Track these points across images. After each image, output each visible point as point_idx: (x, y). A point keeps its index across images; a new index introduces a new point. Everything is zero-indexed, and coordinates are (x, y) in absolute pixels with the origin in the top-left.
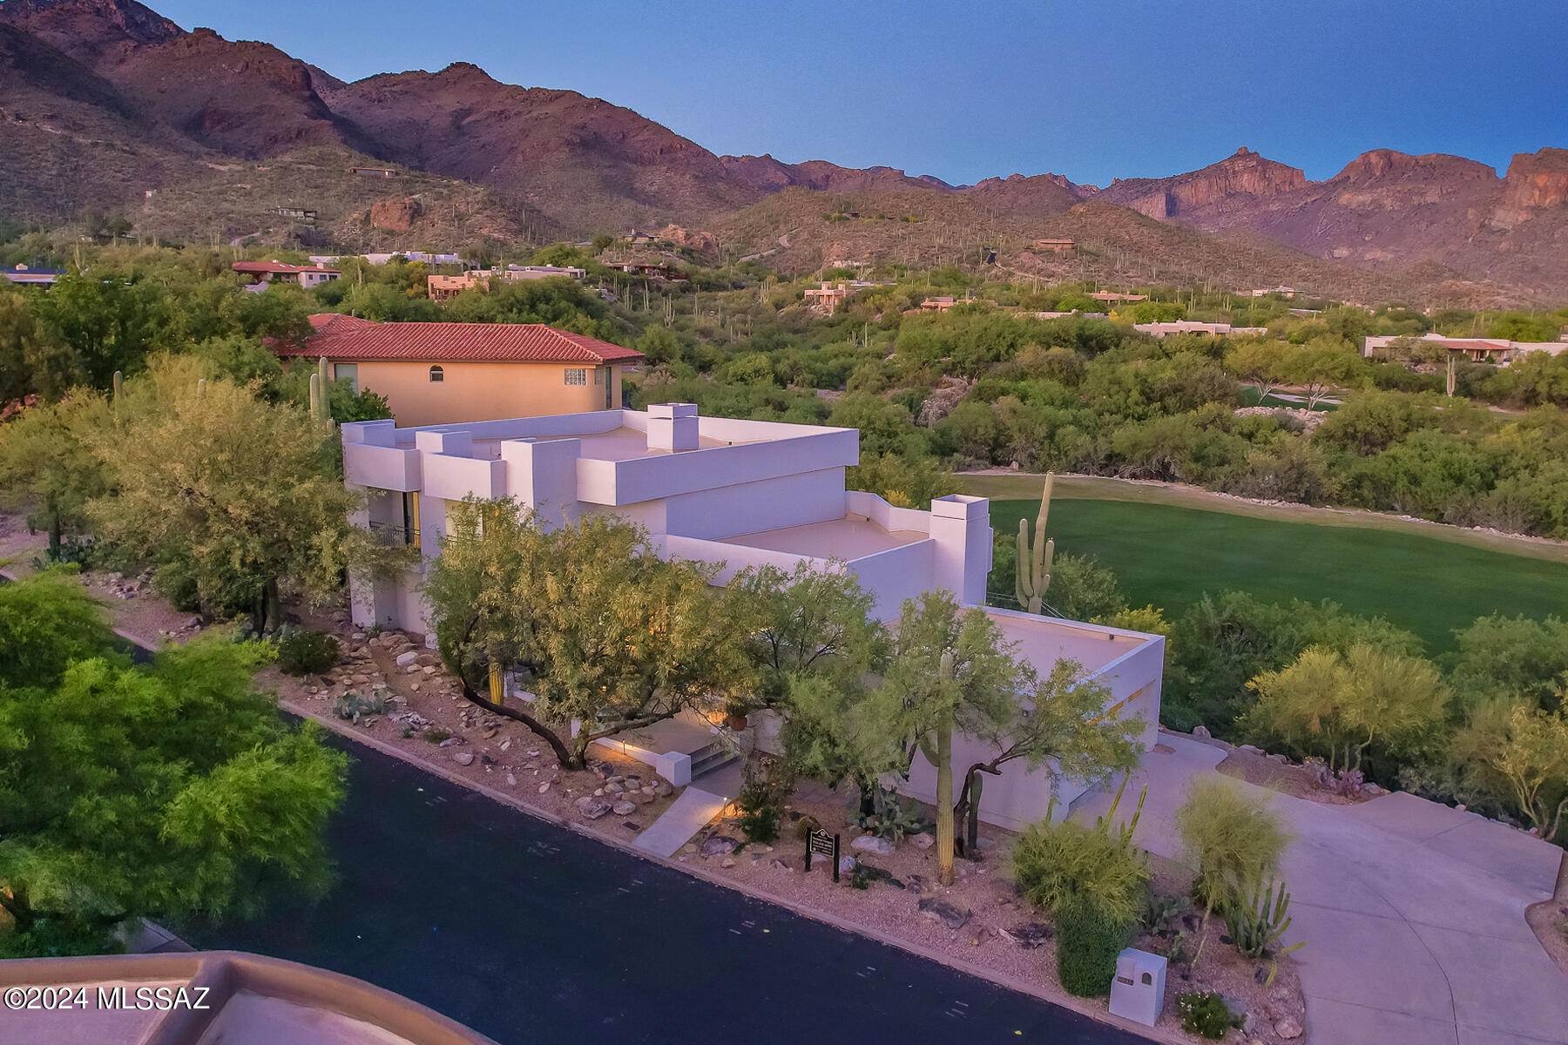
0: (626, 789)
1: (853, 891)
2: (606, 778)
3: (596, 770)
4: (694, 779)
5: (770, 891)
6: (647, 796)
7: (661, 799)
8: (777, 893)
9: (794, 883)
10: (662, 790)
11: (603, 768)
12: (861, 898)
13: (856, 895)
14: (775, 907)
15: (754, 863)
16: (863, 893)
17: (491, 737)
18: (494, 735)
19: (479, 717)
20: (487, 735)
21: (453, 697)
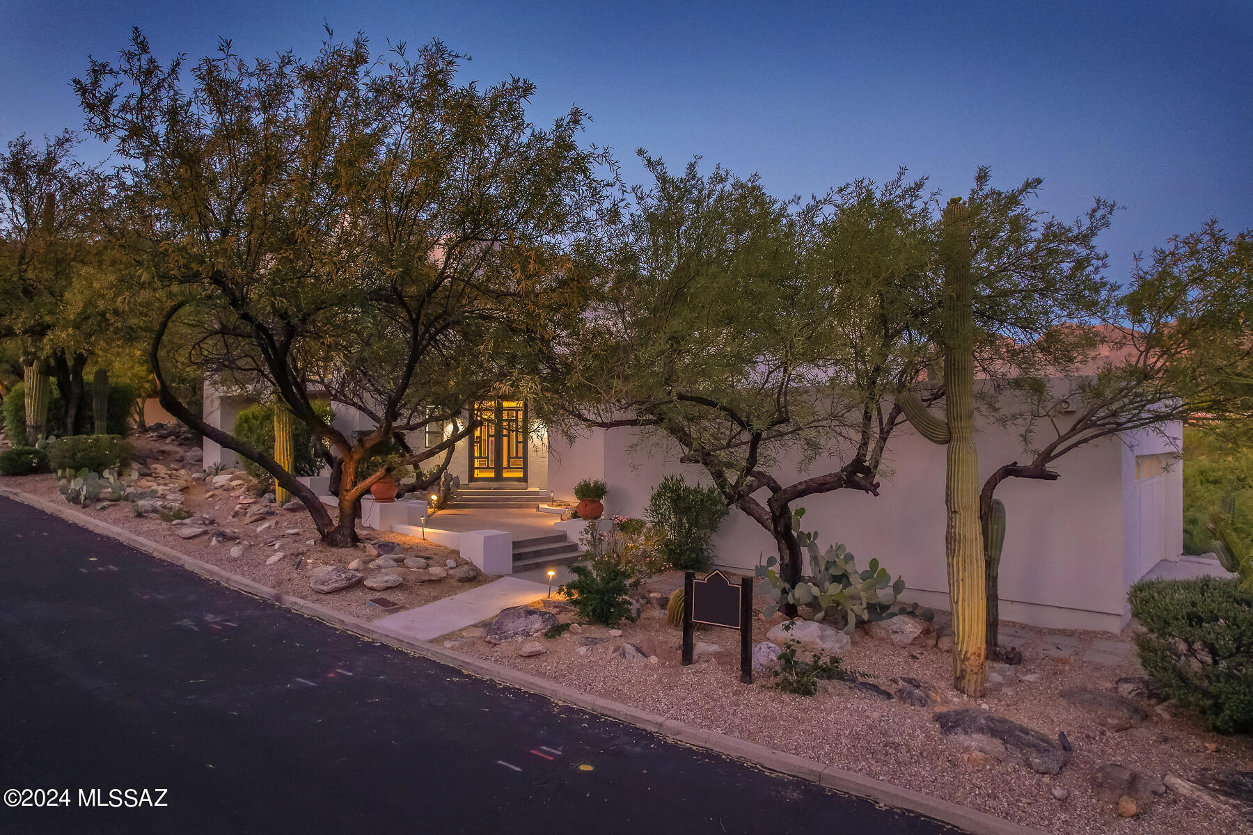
1: (785, 697)
2: (378, 555)
3: (371, 548)
4: (519, 570)
5: (607, 695)
6: (431, 576)
7: (452, 582)
8: (623, 699)
9: (660, 681)
10: (462, 572)
11: (380, 546)
12: (805, 710)
13: (791, 704)
14: (615, 724)
15: (582, 650)
16: (807, 701)
17: (252, 522)
18: (256, 521)
19: (255, 508)
20: (250, 520)
21: (241, 497)
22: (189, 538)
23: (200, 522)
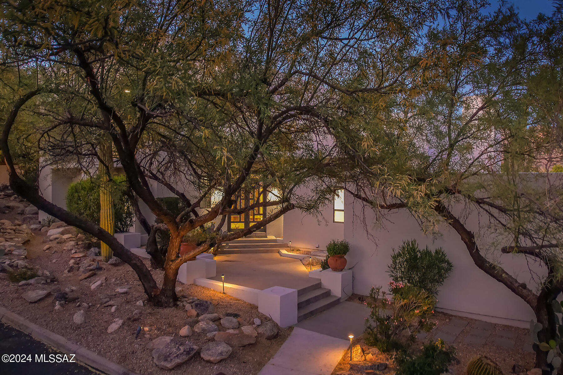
0: (221, 328)
2: (198, 315)
3: (188, 306)
4: (302, 319)
6: (248, 336)
7: (264, 341)
10: (266, 330)
11: (197, 305)
17: (85, 279)
18: (89, 277)
19: (86, 263)
20: (83, 276)
21: (73, 251)
22: (35, 302)
23: (43, 282)
